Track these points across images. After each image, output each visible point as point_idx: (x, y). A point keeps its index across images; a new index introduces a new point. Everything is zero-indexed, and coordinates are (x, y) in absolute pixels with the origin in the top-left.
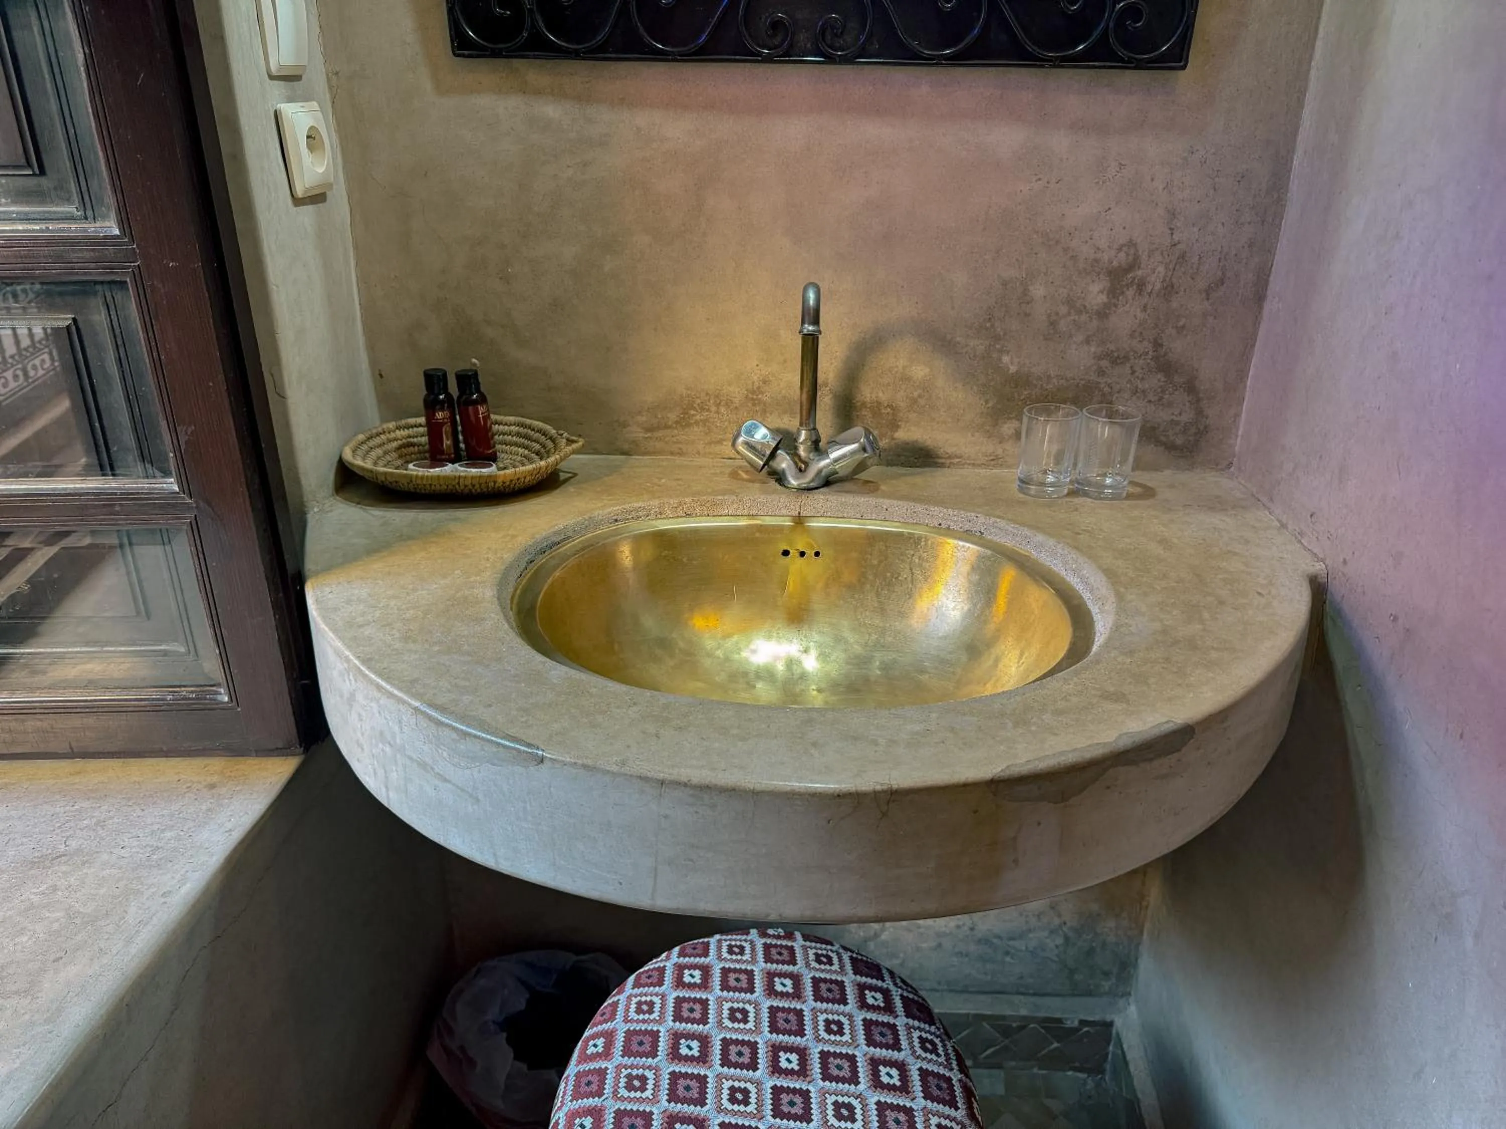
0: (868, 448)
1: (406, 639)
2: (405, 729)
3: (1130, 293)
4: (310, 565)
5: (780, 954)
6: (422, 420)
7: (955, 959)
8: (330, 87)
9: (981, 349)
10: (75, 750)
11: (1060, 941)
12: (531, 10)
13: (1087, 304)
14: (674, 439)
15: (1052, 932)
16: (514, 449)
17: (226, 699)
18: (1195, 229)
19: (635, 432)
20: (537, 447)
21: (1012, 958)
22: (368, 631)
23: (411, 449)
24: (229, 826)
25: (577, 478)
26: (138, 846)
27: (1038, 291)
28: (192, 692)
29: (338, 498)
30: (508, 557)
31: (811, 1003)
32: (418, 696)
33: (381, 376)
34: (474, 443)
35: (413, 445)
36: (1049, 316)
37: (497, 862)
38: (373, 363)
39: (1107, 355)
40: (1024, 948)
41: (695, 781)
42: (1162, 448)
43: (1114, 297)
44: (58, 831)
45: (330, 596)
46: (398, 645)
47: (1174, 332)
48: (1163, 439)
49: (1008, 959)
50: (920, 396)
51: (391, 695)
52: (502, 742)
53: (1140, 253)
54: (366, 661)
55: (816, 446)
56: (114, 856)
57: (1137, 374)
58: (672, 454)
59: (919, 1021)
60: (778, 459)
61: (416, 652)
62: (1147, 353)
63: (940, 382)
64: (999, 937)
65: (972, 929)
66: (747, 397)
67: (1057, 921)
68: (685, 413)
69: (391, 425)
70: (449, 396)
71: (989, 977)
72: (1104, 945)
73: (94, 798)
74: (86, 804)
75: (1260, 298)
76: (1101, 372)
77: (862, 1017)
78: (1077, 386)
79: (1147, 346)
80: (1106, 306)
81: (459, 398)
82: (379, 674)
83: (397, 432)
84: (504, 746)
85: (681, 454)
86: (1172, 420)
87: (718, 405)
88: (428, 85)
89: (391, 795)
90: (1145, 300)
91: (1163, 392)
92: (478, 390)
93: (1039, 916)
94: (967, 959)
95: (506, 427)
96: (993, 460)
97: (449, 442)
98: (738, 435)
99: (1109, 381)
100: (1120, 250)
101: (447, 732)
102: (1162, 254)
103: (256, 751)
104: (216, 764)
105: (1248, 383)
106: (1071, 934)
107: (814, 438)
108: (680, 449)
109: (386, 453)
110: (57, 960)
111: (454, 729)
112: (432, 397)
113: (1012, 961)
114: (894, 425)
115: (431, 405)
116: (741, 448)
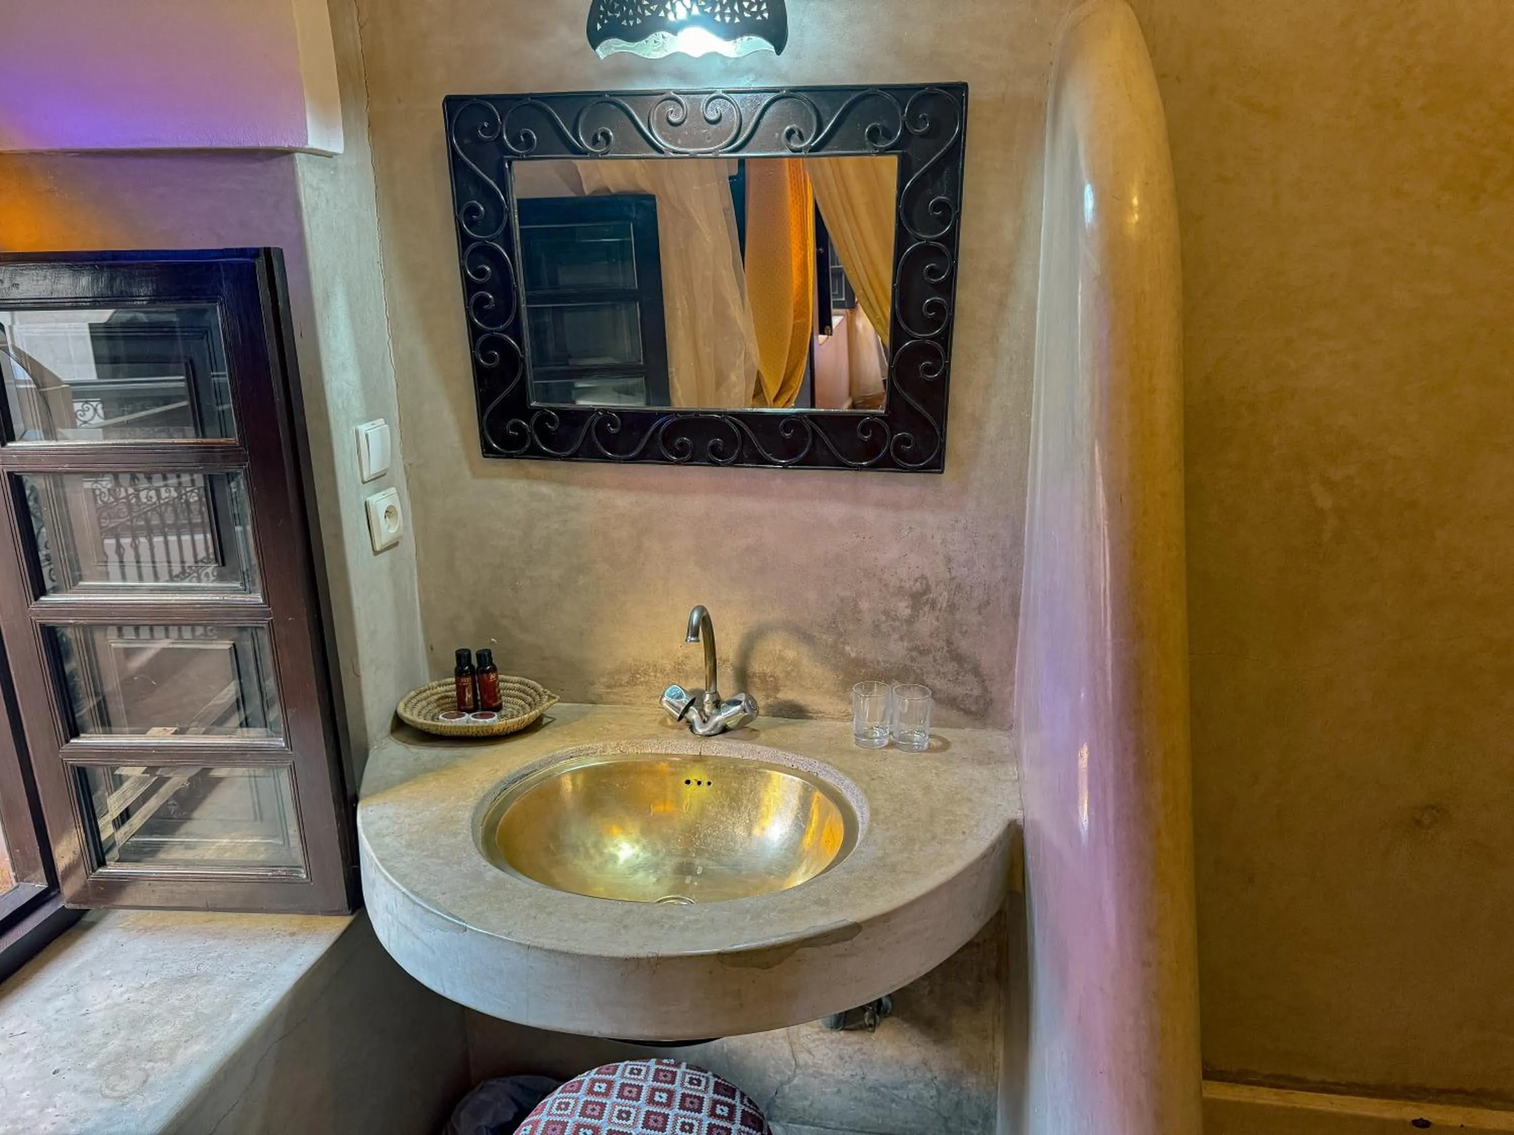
0: (748, 710)
1: (409, 846)
2: (398, 905)
3: (926, 608)
4: (363, 791)
5: (665, 1076)
6: (453, 680)
7: (852, 1103)
8: (406, 472)
9: (830, 641)
10: (210, 907)
11: (934, 1092)
12: (530, 433)
13: (898, 615)
14: (626, 694)
15: (926, 1085)
16: (516, 700)
17: (305, 876)
18: (965, 569)
19: (600, 689)
20: (530, 699)
21: (897, 1105)
22: (387, 840)
23: (447, 700)
24: (300, 961)
25: (555, 722)
26: (242, 972)
27: (864, 605)
28: (284, 871)
29: (392, 738)
30: (488, 786)
31: (677, 1110)
32: (406, 885)
33: (432, 649)
34: (486, 697)
35: (447, 697)
36: (874, 621)
37: (444, 991)
38: (427, 640)
39: (916, 648)
40: (905, 1097)
41: (547, 947)
42: (962, 713)
43: (916, 611)
44: (194, 959)
45: (371, 813)
46: (403, 850)
47: (959, 635)
48: (962, 706)
49: (894, 1105)
50: (793, 670)
51: (392, 884)
52: (445, 916)
53: (930, 583)
54: (381, 860)
55: (717, 704)
56: (227, 978)
57: (938, 662)
58: (625, 704)
59: (750, 1128)
60: (690, 713)
61: (412, 855)
62: (943, 648)
63: (805, 662)
64: (885, 1086)
65: (863, 1078)
66: (675, 666)
67: (929, 1075)
68: (633, 676)
69: (434, 684)
70: (471, 667)
71: (880, 1121)
72: (969, 1098)
73: (218, 938)
74: (211, 942)
75: (1016, 615)
76: (913, 659)
77: (708, 1122)
78: (898, 668)
79: (942, 643)
80: (911, 616)
81: (478, 668)
82: (388, 870)
83: (438, 688)
84: (447, 920)
85: (631, 704)
86: (966, 694)
87: (656, 672)
88: (467, 473)
89: (391, 945)
90: (937, 613)
91: (957, 674)
92: (491, 664)
93: (914, 1069)
94: (862, 1104)
95: (512, 684)
96: (845, 716)
97: (470, 696)
98: (663, 696)
99: (920, 666)
100: (916, 580)
101: (418, 909)
102: (945, 584)
103: (321, 912)
104: (298, 919)
105: (1016, 670)
106: (941, 1087)
107: (715, 699)
108: (630, 700)
109: (428, 704)
110: (186, 1042)
111: (422, 907)
112: (460, 668)
113: (897, 1108)
114: (777, 689)
115: (459, 673)
116: (665, 705)
